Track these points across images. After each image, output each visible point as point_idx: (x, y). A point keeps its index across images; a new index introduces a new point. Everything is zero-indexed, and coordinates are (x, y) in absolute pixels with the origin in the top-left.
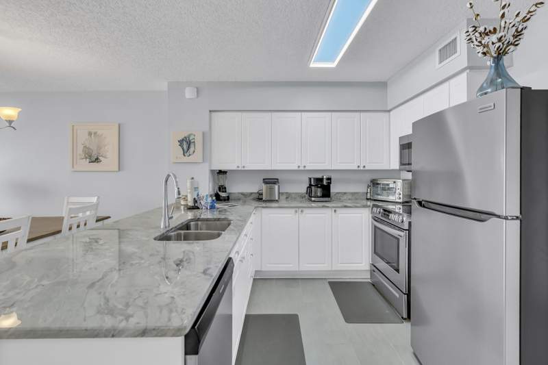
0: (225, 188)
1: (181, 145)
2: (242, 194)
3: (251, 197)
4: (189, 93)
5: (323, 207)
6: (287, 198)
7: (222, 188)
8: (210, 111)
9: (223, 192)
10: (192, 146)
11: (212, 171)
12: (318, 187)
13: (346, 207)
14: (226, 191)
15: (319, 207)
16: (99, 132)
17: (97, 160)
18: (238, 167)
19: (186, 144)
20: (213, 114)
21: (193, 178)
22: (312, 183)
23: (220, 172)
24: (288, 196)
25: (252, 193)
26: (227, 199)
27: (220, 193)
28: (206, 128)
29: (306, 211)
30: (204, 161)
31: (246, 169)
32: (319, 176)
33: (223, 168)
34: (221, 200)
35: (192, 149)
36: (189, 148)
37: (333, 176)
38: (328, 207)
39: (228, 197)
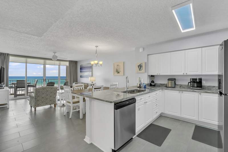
0: (154, 82)
1: (139, 67)
2: (161, 84)
3: (164, 86)
4: (141, 50)
5: (193, 91)
6: (180, 87)
7: (153, 82)
8: (148, 55)
9: (153, 83)
10: (142, 67)
11: (149, 76)
12: (195, 83)
13: (206, 92)
14: (154, 83)
15: (191, 91)
16: (119, 65)
17: (119, 73)
18: (157, 74)
19: (140, 67)
20: (149, 56)
21: (139, 78)
22: (191, 81)
23: (152, 76)
24: (181, 86)
25: (165, 84)
26: (154, 86)
27: (152, 83)
28: (146, 61)
29: (184, 92)
30: (145, 72)
31: (160, 75)
32: (195, 78)
33: (153, 75)
34: (152, 86)
35: (142, 68)
36: (141, 68)
37: (203, 78)
38: (196, 92)
39: (155, 85)
